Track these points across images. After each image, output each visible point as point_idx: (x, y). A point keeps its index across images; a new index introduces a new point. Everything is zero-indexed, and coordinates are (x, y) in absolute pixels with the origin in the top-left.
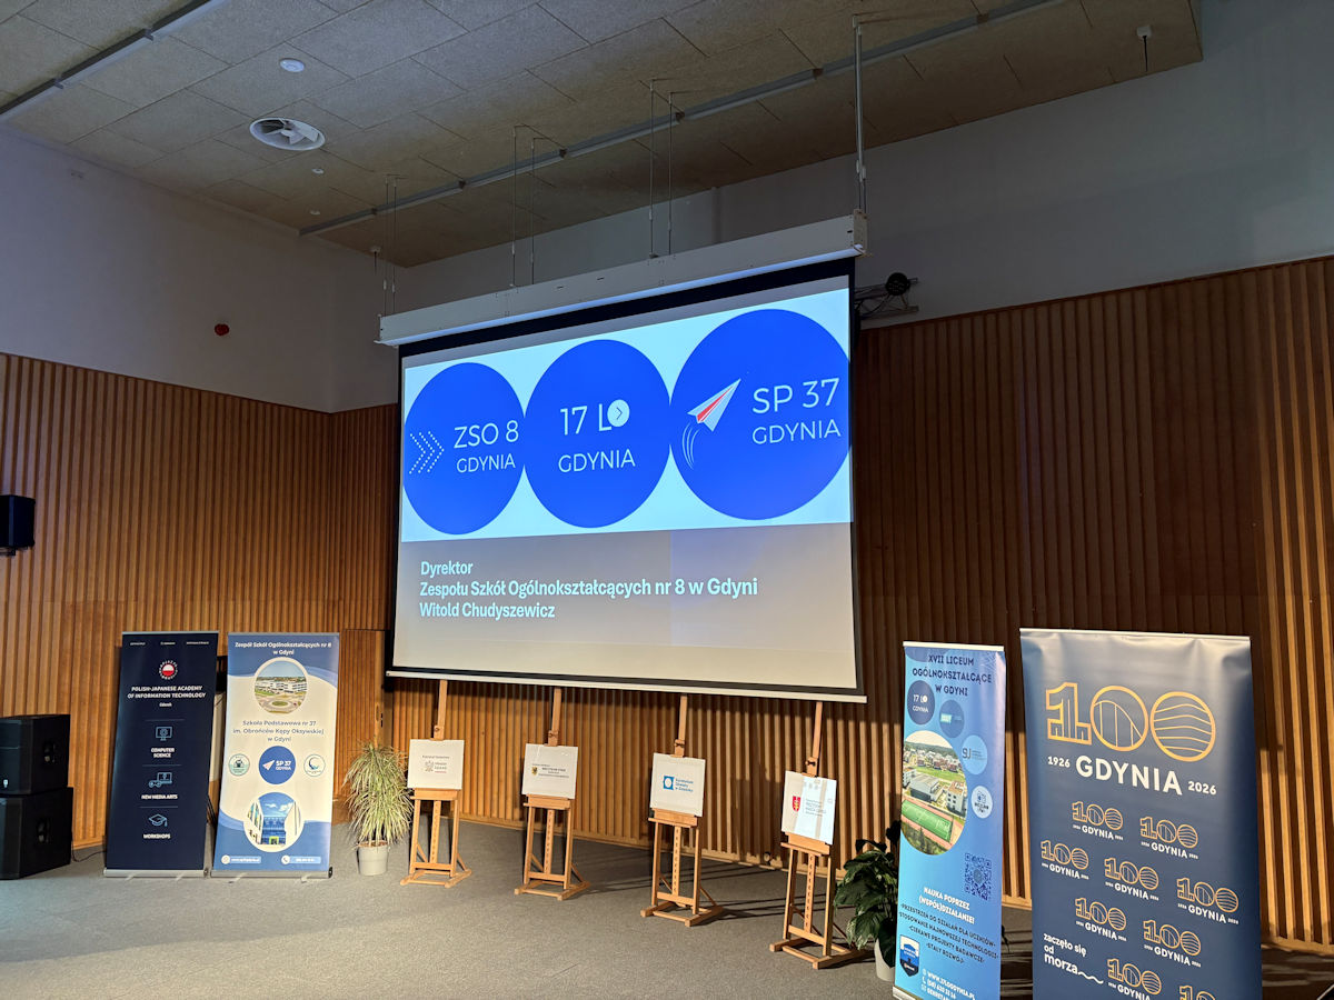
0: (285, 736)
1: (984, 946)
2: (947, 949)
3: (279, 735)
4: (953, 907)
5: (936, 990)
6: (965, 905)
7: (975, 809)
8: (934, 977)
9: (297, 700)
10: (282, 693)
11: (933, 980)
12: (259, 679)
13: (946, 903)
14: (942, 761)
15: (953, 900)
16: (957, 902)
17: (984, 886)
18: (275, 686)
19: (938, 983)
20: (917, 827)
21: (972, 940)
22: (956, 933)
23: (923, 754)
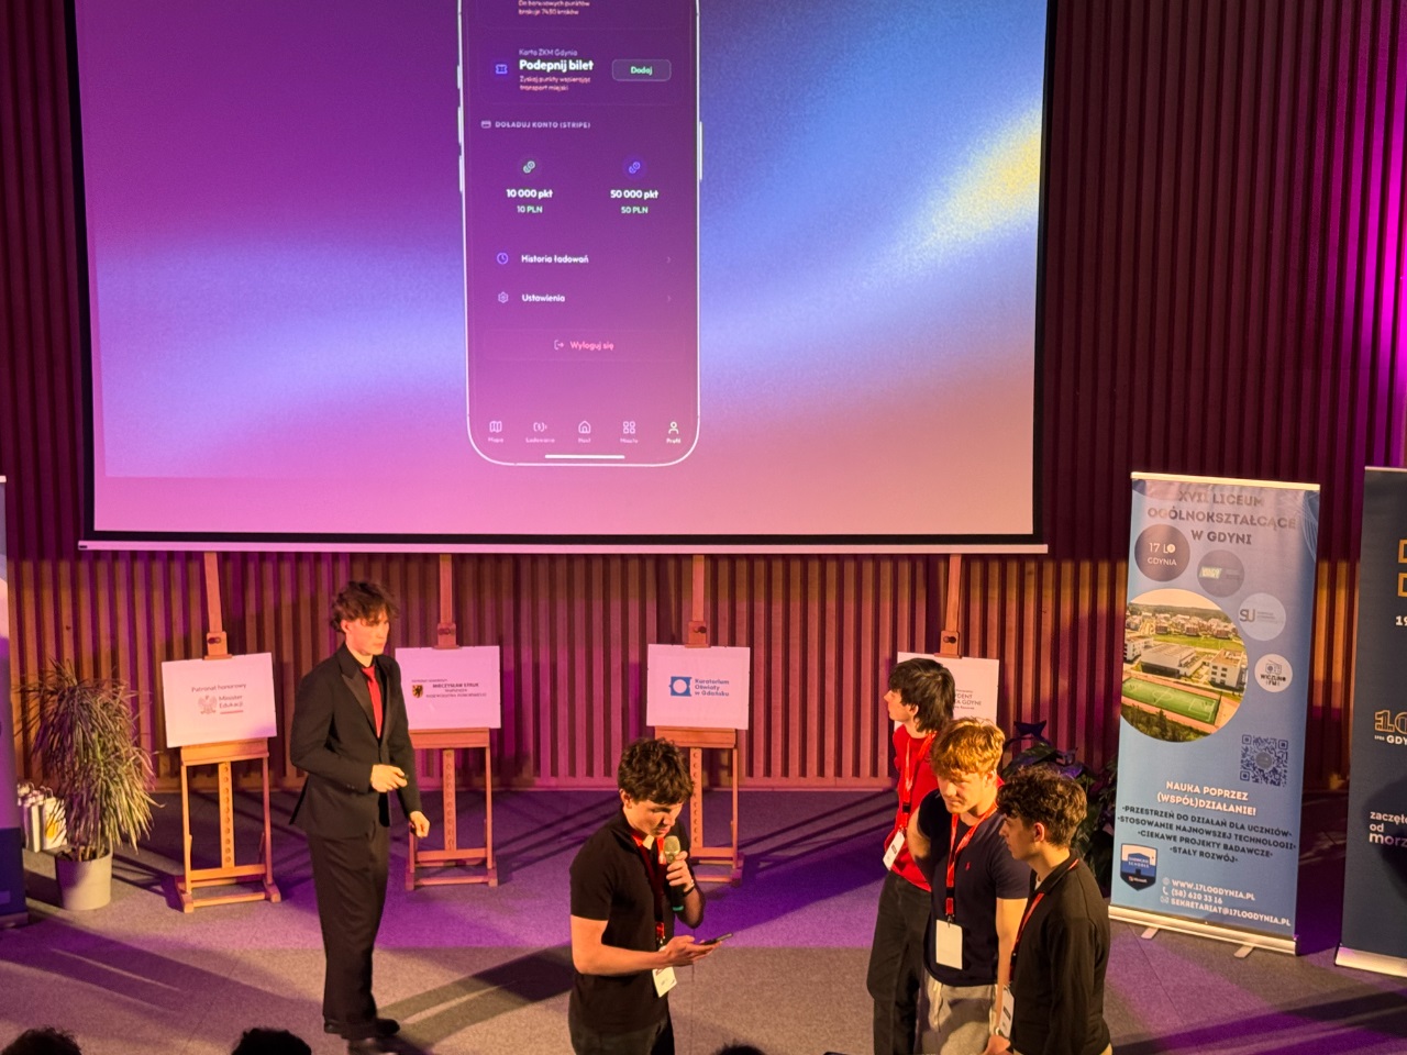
1: (1272, 838)
2: (1205, 849)
4: (1221, 799)
5: (1187, 899)
6: (1243, 796)
7: (1263, 683)
8: (1183, 885)
11: (1179, 888)
13: (1207, 796)
14: (1202, 627)
15: (1220, 792)
16: (1227, 793)
17: (1275, 771)
19: (1188, 891)
20: (1154, 710)
21: (1254, 834)
22: (1226, 830)
23: (1165, 618)
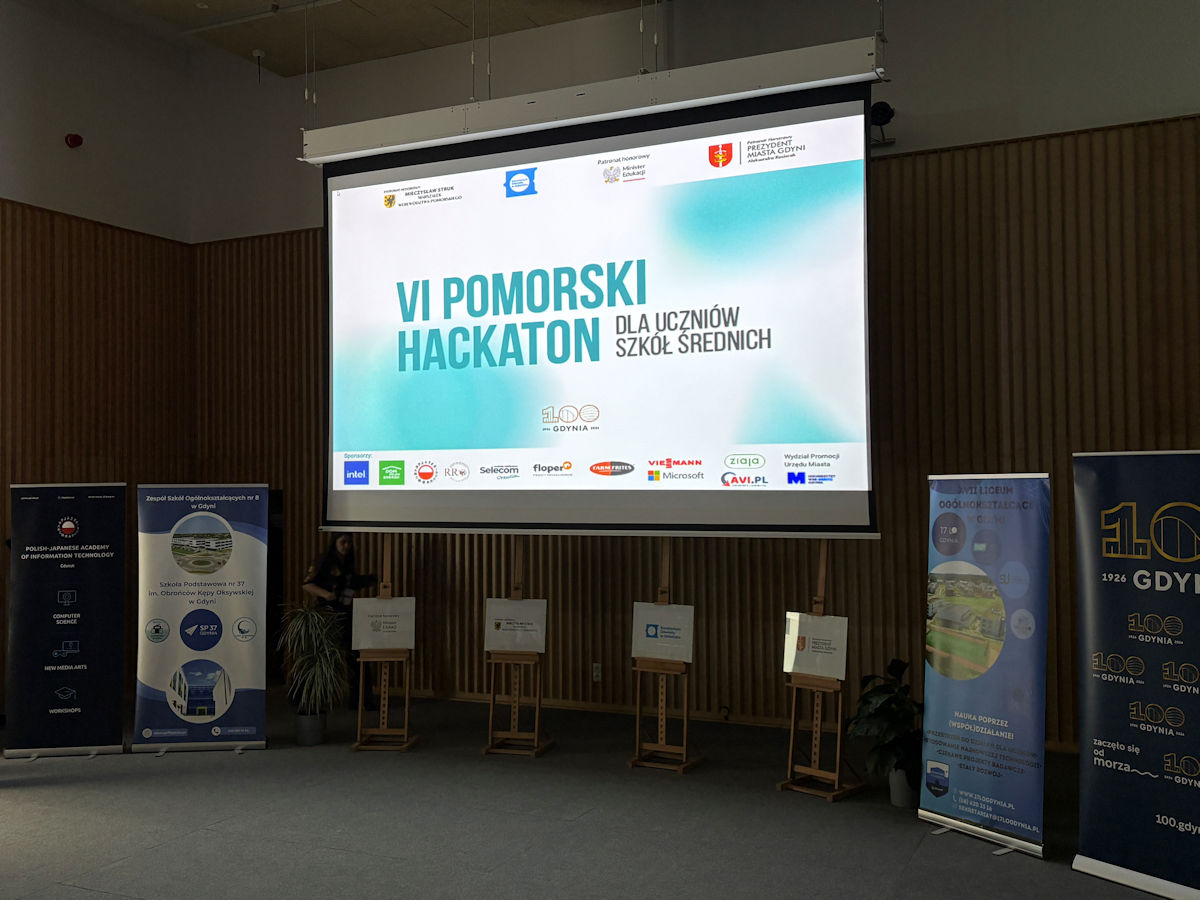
0: (208, 598)
1: (1025, 759)
3: (202, 598)
4: (991, 726)
5: (969, 806)
6: (1003, 724)
8: (966, 794)
9: (221, 558)
10: (204, 552)
11: (964, 797)
12: (175, 536)
13: (981, 724)
14: (975, 589)
15: (989, 720)
16: (994, 721)
18: (194, 543)
19: (970, 799)
21: (1013, 755)
22: (994, 750)
23: (952, 584)
